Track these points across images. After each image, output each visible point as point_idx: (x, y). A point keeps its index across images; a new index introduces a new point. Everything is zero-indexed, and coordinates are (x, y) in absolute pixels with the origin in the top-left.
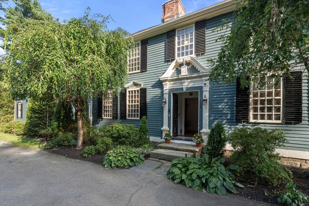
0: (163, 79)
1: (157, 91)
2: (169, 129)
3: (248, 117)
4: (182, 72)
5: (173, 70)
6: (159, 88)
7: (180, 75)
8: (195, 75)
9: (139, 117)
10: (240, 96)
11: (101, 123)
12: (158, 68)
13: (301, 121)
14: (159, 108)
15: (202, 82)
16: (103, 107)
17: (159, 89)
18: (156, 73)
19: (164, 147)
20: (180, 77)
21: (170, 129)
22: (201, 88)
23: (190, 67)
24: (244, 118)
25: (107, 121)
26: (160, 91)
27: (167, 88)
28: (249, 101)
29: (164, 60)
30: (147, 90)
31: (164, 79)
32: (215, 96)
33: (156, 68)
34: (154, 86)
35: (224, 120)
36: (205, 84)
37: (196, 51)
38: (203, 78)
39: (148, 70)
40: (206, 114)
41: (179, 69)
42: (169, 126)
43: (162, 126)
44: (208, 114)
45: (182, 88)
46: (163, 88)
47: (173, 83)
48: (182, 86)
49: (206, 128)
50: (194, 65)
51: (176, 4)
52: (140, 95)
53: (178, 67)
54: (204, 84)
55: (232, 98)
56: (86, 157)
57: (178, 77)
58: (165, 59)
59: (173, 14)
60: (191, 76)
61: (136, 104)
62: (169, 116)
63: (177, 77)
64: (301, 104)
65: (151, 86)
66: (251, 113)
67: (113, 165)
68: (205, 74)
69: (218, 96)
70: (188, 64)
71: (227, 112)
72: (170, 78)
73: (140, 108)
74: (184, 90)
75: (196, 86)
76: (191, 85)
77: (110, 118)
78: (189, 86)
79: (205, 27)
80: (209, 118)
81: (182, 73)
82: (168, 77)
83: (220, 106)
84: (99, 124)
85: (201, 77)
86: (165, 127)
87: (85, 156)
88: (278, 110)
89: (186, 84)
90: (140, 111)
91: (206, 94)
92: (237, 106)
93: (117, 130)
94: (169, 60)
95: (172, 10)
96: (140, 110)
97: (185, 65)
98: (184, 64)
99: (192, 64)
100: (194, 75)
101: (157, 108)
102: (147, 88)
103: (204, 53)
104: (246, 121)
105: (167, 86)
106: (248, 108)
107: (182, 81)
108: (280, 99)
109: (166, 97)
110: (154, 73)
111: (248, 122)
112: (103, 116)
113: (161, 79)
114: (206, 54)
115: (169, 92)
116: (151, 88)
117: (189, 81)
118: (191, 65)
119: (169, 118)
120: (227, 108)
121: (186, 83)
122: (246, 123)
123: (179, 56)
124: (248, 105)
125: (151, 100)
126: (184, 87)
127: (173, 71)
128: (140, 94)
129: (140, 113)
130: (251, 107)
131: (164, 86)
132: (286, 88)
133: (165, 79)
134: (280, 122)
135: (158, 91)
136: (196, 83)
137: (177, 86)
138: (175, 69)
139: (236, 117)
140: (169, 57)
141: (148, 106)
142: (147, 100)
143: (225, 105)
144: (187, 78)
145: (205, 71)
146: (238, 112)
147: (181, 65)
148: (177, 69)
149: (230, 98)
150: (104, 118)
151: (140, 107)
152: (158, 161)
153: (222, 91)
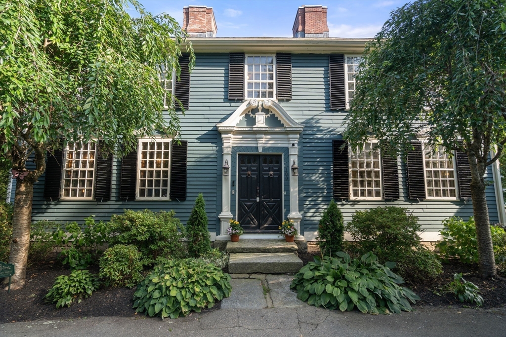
0: (224, 128)
1: (209, 148)
2: (233, 217)
3: (348, 194)
4: (257, 121)
5: (240, 115)
6: (212, 143)
7: (254, 126)
8: (279, 129)
9: (168, 195)
10: (338, 165)
11: (55, 210)
12: (212, 108)
13: (398, 197)
14: (212, 179)
15: (288, 141)
16: (64, 174)
17: (214, 145)
18: (206, 116)
19: (241, 250)
20: (254, 129)
21: (234, 215)
22: (287, 150)
23: (269, 116)
24: (343, 195)
25: (78, 207)
26: (215, 148)
27: (230, 145)
28: (348, 172)
29: (223, 97)
30: (189, 144)
31: (226, 128)
32: (306, 164)
33: (208, 108)
34: (202, 139)
35: (318, 199)
36: (293, 145)
37: (278, 94)
38: (291, 136)
39: (190, 108)
40: (294, 189)
41: (251, 116)
42: (233, 211)
43: (220, 211)
44: (297, 189)
45: (257, 148)
46: (222, 144)
47: (241, 137)
48: (257, 143)
49: (295, 211)
50: (274, 115)
51: (208, 15)
52: (172, 154)
53: (249, 112)
54: (291, 145)
55: (328, 167)
56: (66, 306)
57: (251, 129)
58: (226, 95)
59: (203, 29)
60: (273, 129)
61: (162, 169)
62: (233, 193)
63: (249, 129)
64: (397, 178)
65: (196, 139)
66: (351, 188)
67: (184, 309)
68: (294, 129)
69: (309, 164)
70: (266, 110)
71: (322, 186)
72: (237, 129)
73: (171, 177)
74: (260, 150)
75: (279, 145)
76: (271, 143)
77: (85, 198)
78: (268, 145)
79: (290, 63)
80: (299, 195)
81: (257, 124)
82: (234, 127)
83: (313, 178)
84: (46, 214)
85: (287, 133)
86: (226, 213)
87: (63, 304)
88: (377, 184)
89: (263, 142)
90: (171, 184)
91: (294, 160)
92: (335, 178)
93: (145, 226)
94: (234, 100)
95: (202, 23)
96: (171, 182)
97: (262, 112)
98: (260, 110)
99: (271, 112)
100: (277, 130)
101: (208, 179)
102: (189, 141)
103: (289, 100)
104: (345, 199)
105: (230, 142)
106: (348, 182)
107: (258, 136)
108: (379, 171)
109: (227, 159)
110: (202, 116)
111: (348, 201)
112: (63, 193)
113: (219, 128)
114: (291, 101)
115: (232, 152)
116: (196, 141)
117: (269, 137)
118: (271, 114)
119: (233, 196)
120: (322, 181)
121: (263, 139)
122: (346, 201)
123: (250, 95)
124: (348, 178)
125: (195, 164)
126: (259, 145)
127: (241, 118)
128: (172, 151)
129: (171, 187)
130: (351, 179)
131: (224, 141)
132: (384, 159)
133: (228, 128)
134: (380, 198)
135: (211, 148)
136: (279, 142)
137: (248, 143)
138: (244, 115)
139: (334, 194)
140: (234, 94)
141: (188, 175)
142: (188, 164)
143: (320, 176)
144: (266, 133)
145: (293, 126)
146: (336, 185)
147: (255, 110)
148: (247, 116)
149: (325, 168)
150: (63, 197)
151: (171, 175)
152: (249, 278)
153: (315, 156)
